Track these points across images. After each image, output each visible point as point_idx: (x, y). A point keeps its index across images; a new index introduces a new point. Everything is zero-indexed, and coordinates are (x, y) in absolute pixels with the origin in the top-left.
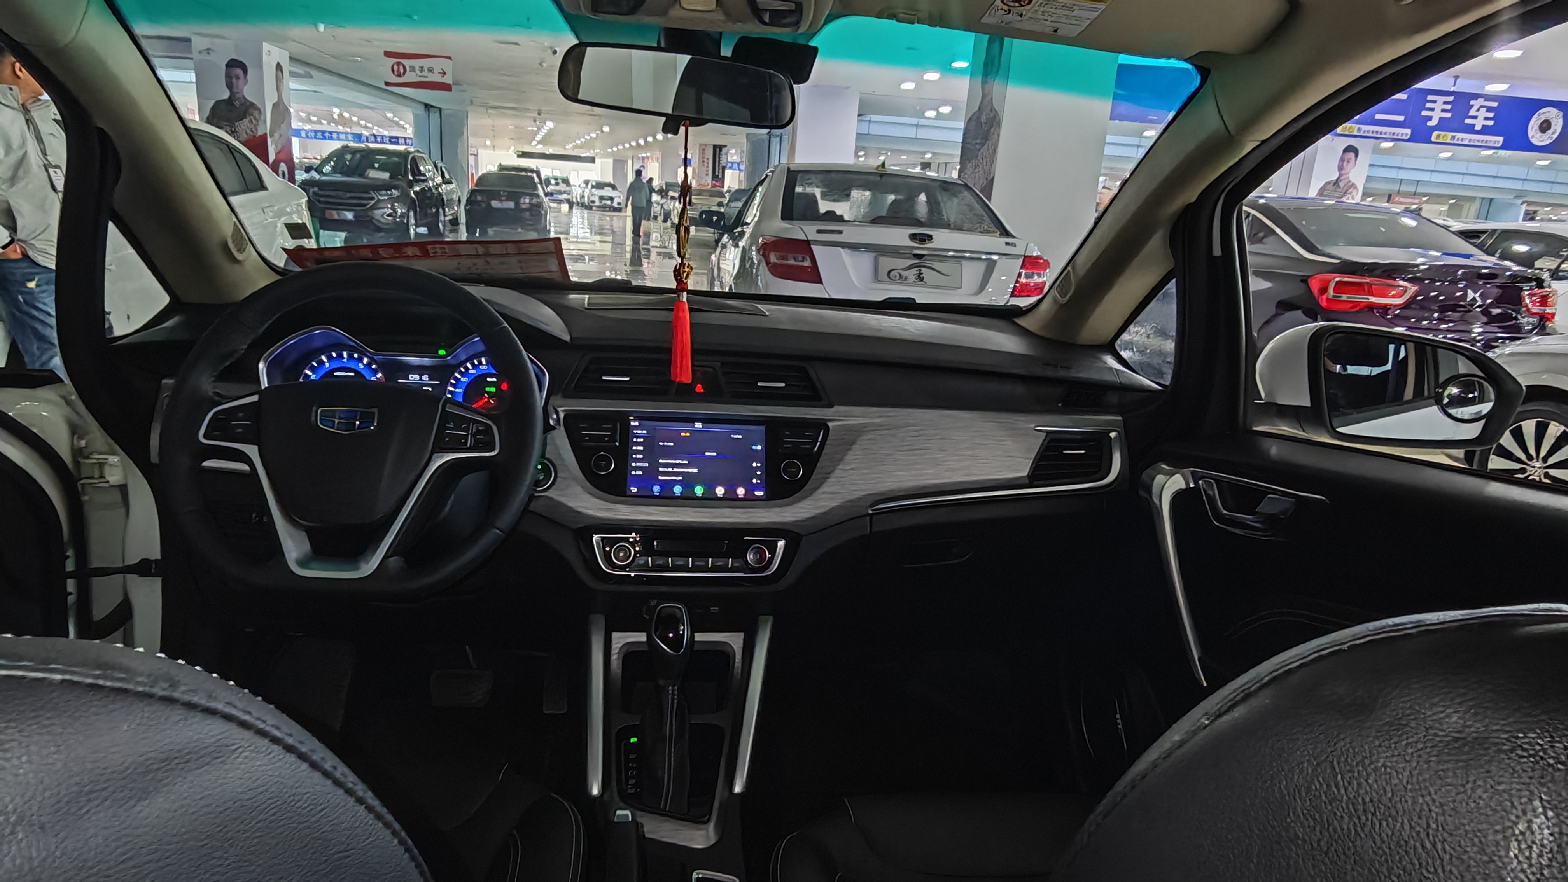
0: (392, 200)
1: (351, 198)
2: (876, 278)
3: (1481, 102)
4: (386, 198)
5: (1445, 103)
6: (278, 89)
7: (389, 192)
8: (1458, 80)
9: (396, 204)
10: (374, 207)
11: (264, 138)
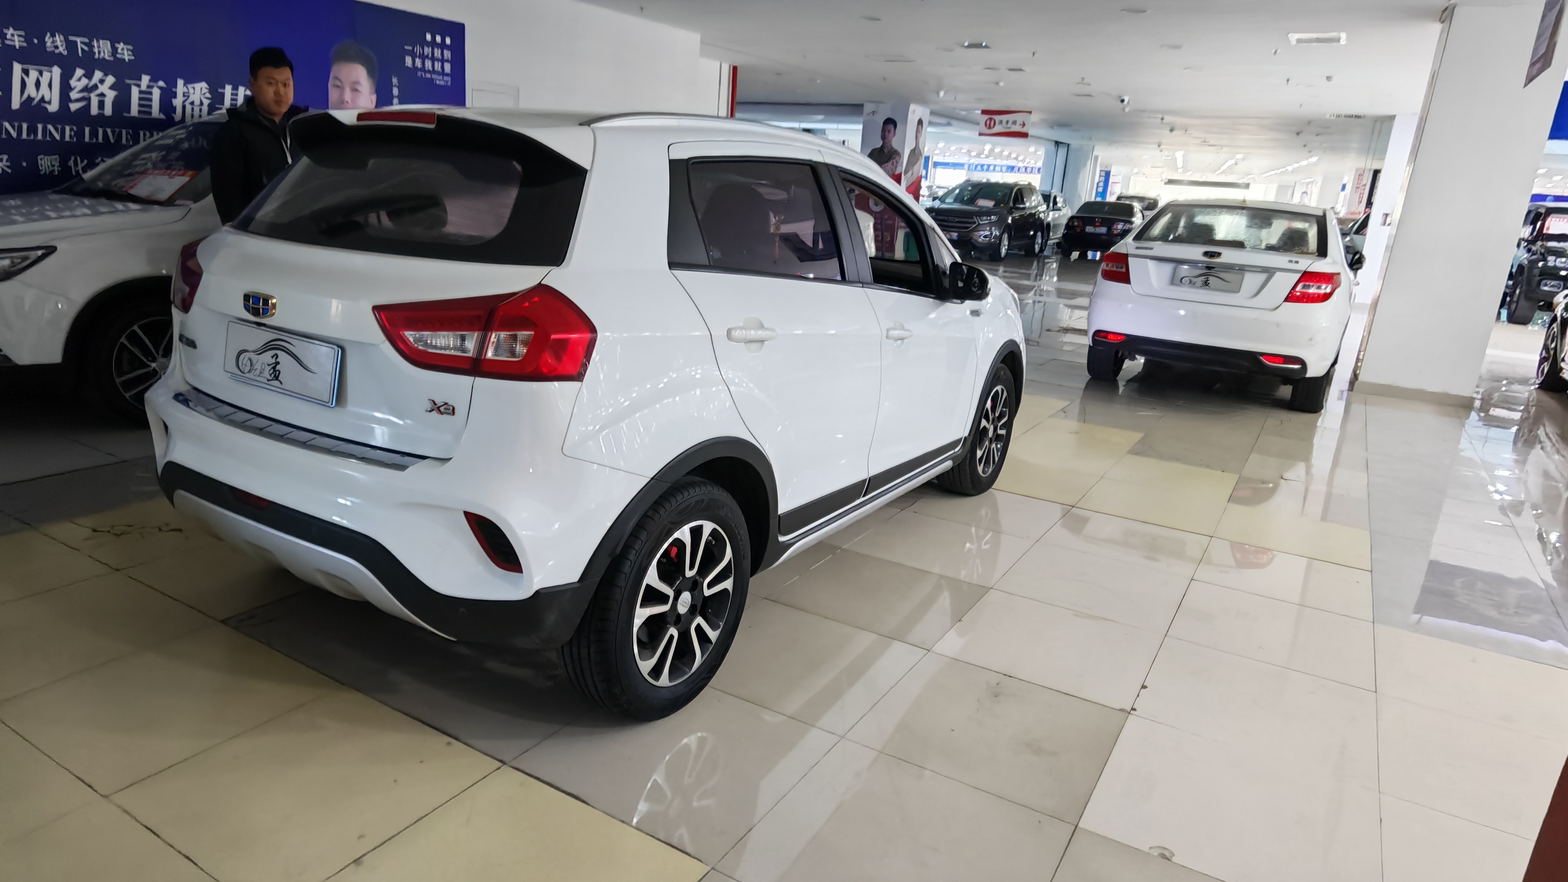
0: (991, 224)
1: (958, 222)
2: (1172, 282)
4: (987, 222)
6: (917, 137)
7: (989, 218)
9: (993, 228)
10: (974, 230)
11: (900, 175)
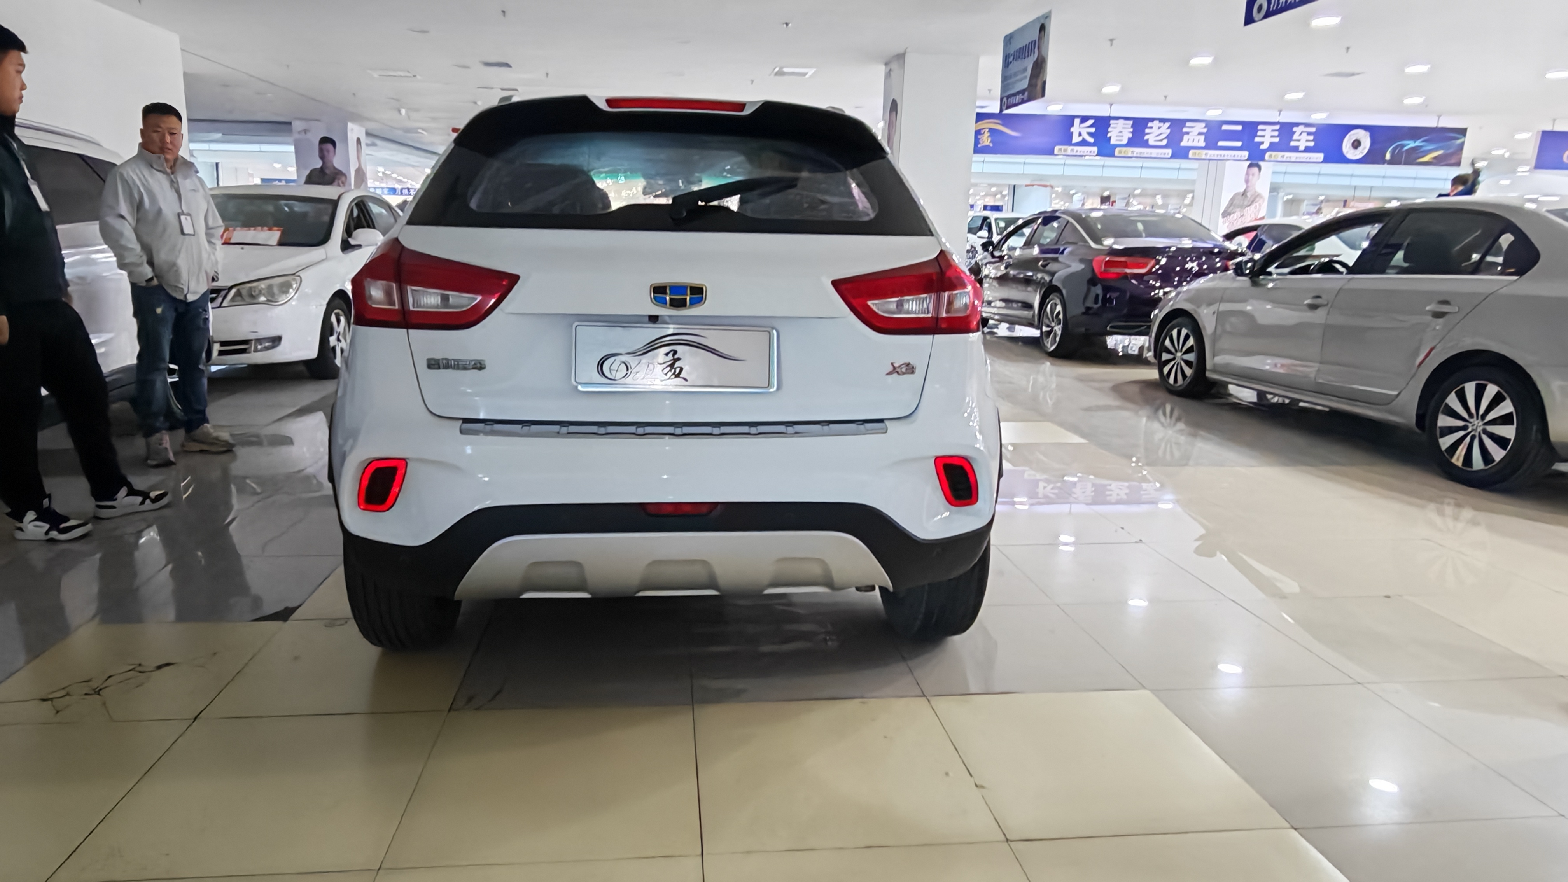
3: (1301, 128)
5: (1273, 131)
6: (358, 158)
8: (1282, 113)
